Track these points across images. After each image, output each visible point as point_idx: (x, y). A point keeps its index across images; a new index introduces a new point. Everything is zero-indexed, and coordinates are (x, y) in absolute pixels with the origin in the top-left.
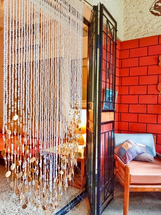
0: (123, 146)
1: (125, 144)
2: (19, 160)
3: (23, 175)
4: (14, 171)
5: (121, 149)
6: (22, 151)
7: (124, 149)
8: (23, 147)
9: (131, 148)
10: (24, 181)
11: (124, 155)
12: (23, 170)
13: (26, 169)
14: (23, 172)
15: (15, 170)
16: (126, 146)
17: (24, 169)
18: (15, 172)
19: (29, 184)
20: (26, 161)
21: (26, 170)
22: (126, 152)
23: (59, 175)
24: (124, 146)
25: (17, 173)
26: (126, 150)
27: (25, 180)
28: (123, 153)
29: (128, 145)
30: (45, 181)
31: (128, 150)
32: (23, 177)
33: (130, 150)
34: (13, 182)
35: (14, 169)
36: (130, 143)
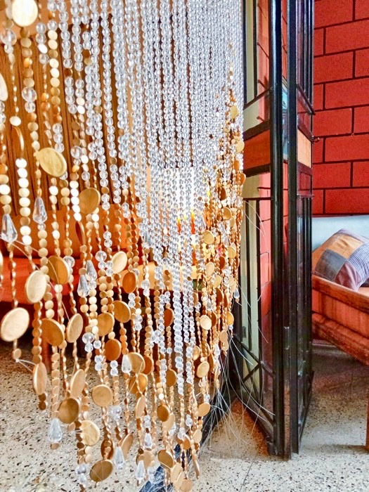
0: (334, 248)
1: (337, 241)
2: (63, 255)
3: (83, 332)
4: (44, 310)
5: (327, 257)
6: (72, 213)
7: (338, 254)
8: (75, 192)
9: (359, 250)
10: (93, 359)
11: (340, 272)
12: (84, 308)
13: (93, 300)
14: (83, 314)
15: (49, 304)
16: (342, 247)
17: (88, 304)
18: (50, 313)
19: (109, 369)
20: (90, 262)
21: (94, 307)
22: (346, 262)
23: (199, 333)
24: (337, 247)
25: (56, 317)
26: (346, 256)
27: (95, 352)
28: (335, 267)
29: (347, 242)
30: (162, 357)
31: (352, 256)
32: (84, 340)
33: (357, 255)
34: (43, 366)
35: (43, 301)
36: (351, 236)
